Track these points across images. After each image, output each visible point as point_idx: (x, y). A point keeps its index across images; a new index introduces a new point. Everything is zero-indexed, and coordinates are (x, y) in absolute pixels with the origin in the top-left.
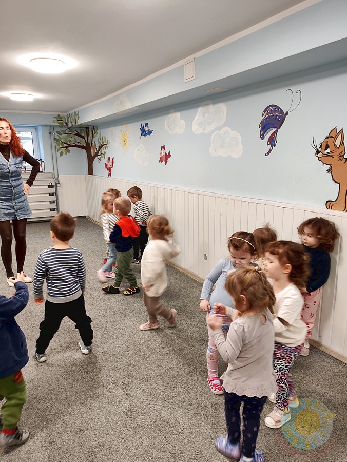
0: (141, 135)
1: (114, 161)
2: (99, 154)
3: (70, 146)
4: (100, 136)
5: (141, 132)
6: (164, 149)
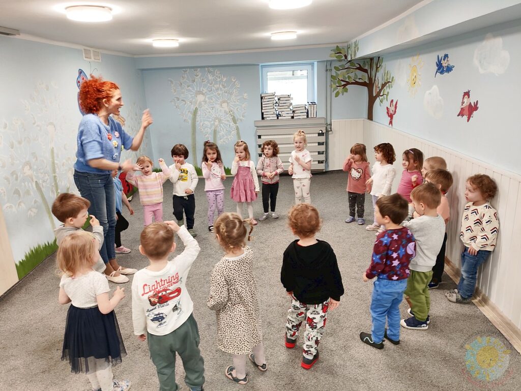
0: (437, 72)
1: (397, 105)
2: (382, 94)
3: (348, 83)
4: (385, 70)
5: (437, 68)
6: (469, 97)
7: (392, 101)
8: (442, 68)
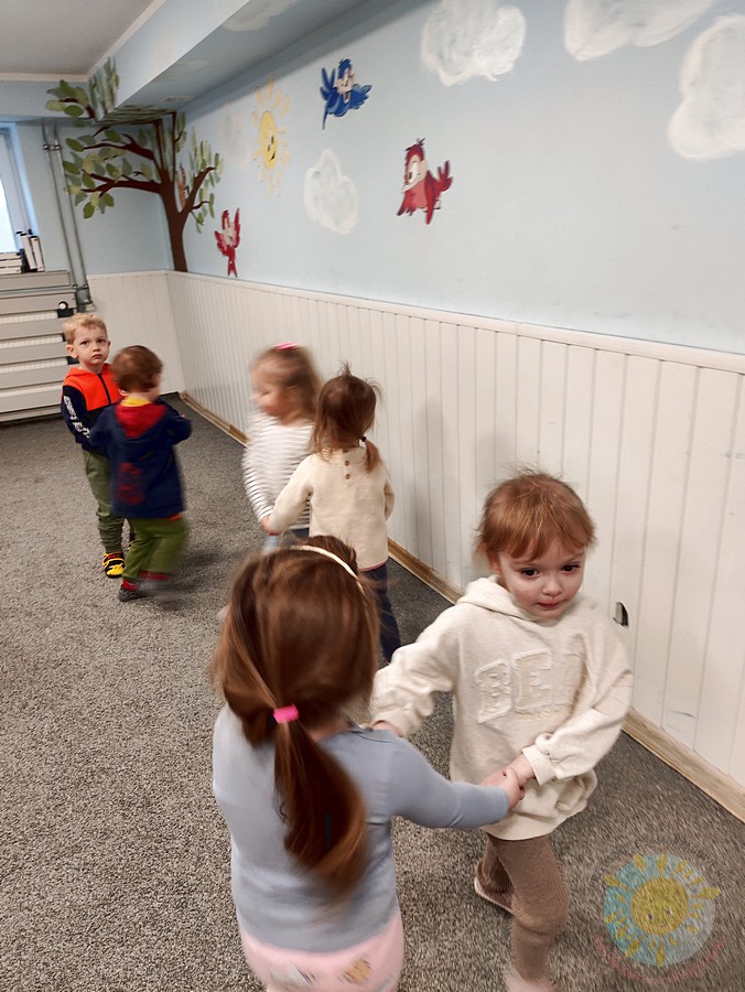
0: (326, 113)
1: (240, 222)
2: (197, 203)
4: (194, 142)
5: (325, 102)
6: (422, 157)
7: (225, 214)
8: (339, 100)
